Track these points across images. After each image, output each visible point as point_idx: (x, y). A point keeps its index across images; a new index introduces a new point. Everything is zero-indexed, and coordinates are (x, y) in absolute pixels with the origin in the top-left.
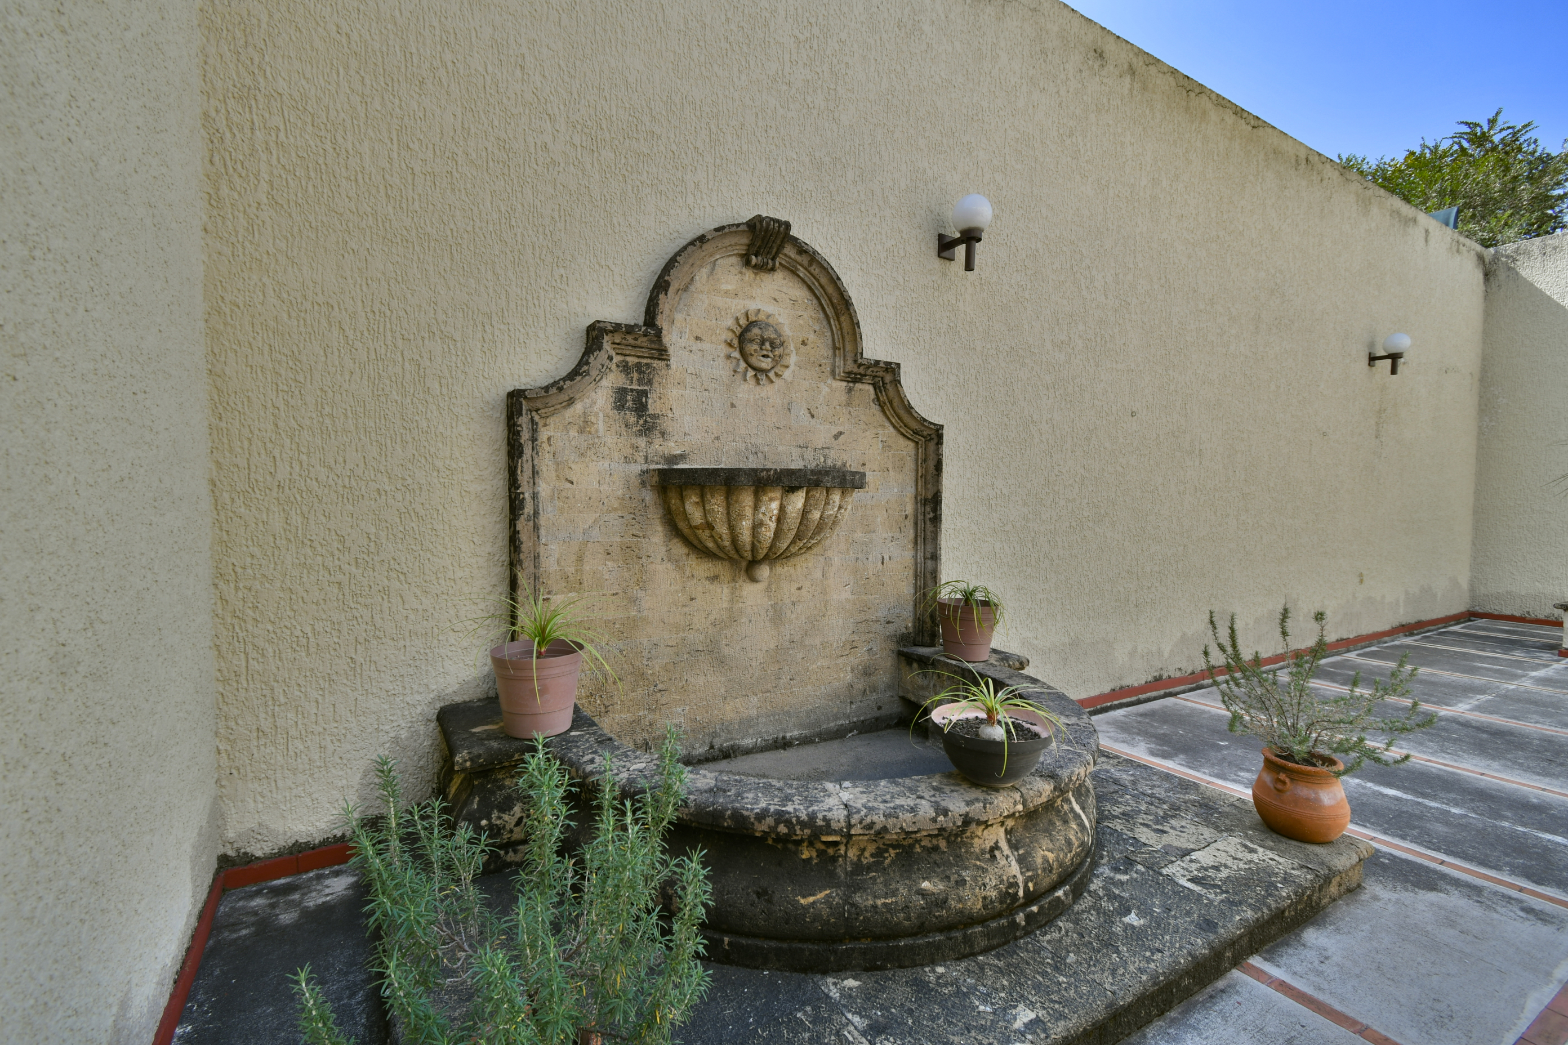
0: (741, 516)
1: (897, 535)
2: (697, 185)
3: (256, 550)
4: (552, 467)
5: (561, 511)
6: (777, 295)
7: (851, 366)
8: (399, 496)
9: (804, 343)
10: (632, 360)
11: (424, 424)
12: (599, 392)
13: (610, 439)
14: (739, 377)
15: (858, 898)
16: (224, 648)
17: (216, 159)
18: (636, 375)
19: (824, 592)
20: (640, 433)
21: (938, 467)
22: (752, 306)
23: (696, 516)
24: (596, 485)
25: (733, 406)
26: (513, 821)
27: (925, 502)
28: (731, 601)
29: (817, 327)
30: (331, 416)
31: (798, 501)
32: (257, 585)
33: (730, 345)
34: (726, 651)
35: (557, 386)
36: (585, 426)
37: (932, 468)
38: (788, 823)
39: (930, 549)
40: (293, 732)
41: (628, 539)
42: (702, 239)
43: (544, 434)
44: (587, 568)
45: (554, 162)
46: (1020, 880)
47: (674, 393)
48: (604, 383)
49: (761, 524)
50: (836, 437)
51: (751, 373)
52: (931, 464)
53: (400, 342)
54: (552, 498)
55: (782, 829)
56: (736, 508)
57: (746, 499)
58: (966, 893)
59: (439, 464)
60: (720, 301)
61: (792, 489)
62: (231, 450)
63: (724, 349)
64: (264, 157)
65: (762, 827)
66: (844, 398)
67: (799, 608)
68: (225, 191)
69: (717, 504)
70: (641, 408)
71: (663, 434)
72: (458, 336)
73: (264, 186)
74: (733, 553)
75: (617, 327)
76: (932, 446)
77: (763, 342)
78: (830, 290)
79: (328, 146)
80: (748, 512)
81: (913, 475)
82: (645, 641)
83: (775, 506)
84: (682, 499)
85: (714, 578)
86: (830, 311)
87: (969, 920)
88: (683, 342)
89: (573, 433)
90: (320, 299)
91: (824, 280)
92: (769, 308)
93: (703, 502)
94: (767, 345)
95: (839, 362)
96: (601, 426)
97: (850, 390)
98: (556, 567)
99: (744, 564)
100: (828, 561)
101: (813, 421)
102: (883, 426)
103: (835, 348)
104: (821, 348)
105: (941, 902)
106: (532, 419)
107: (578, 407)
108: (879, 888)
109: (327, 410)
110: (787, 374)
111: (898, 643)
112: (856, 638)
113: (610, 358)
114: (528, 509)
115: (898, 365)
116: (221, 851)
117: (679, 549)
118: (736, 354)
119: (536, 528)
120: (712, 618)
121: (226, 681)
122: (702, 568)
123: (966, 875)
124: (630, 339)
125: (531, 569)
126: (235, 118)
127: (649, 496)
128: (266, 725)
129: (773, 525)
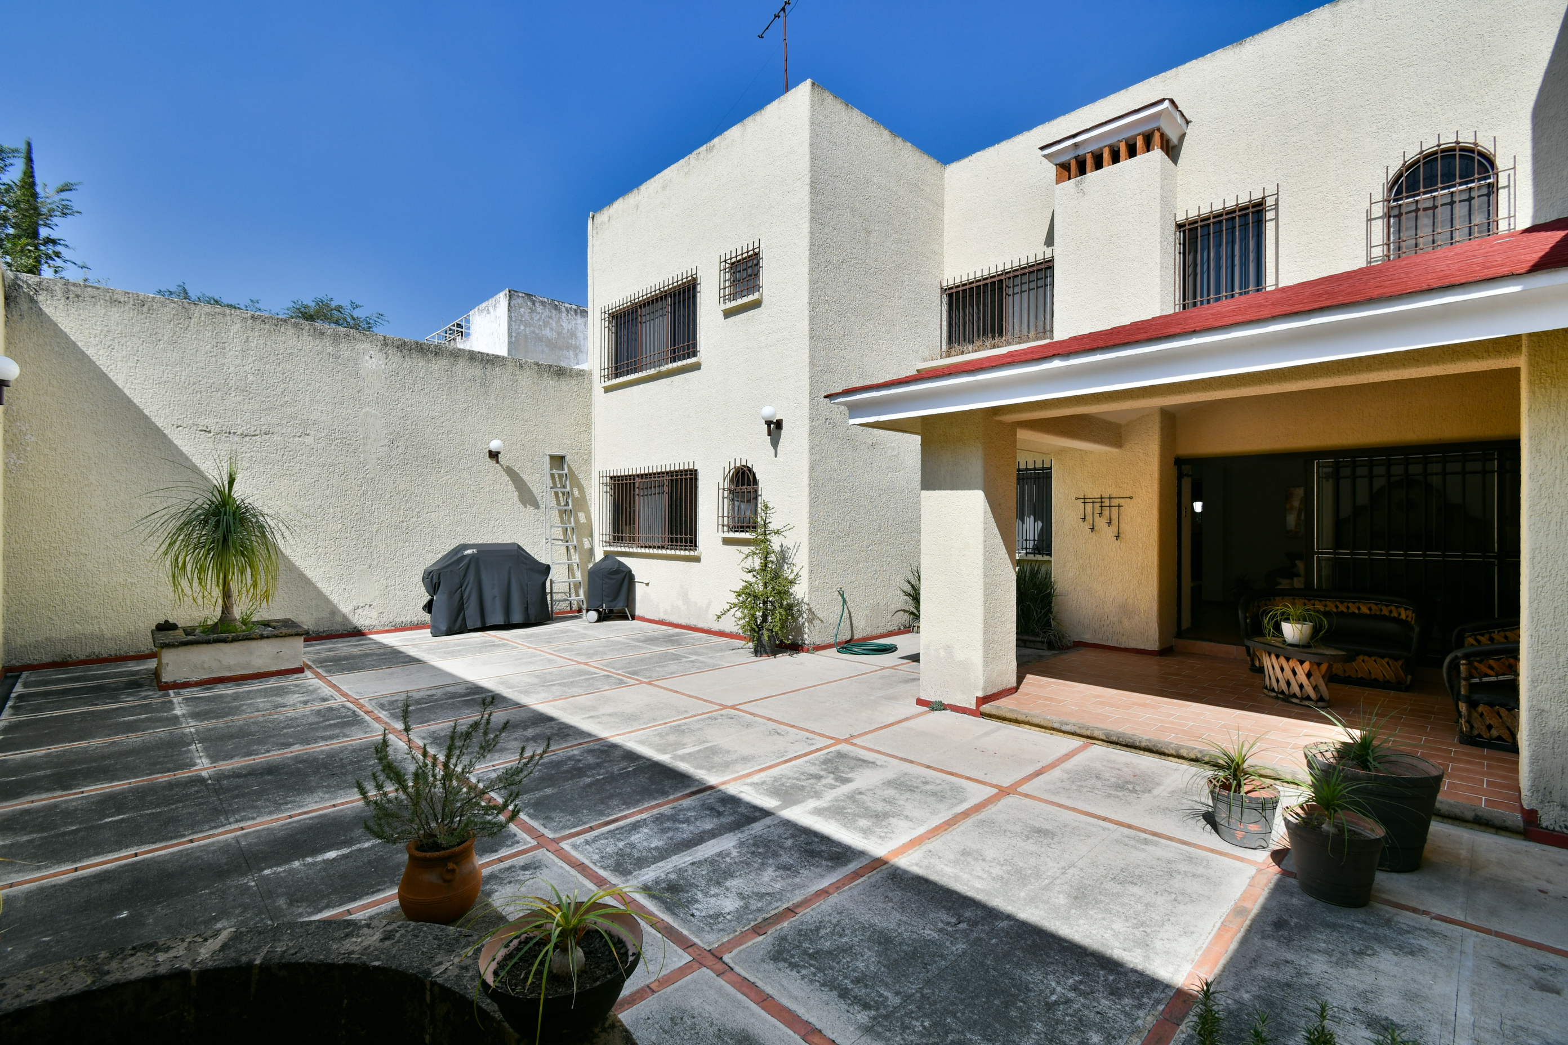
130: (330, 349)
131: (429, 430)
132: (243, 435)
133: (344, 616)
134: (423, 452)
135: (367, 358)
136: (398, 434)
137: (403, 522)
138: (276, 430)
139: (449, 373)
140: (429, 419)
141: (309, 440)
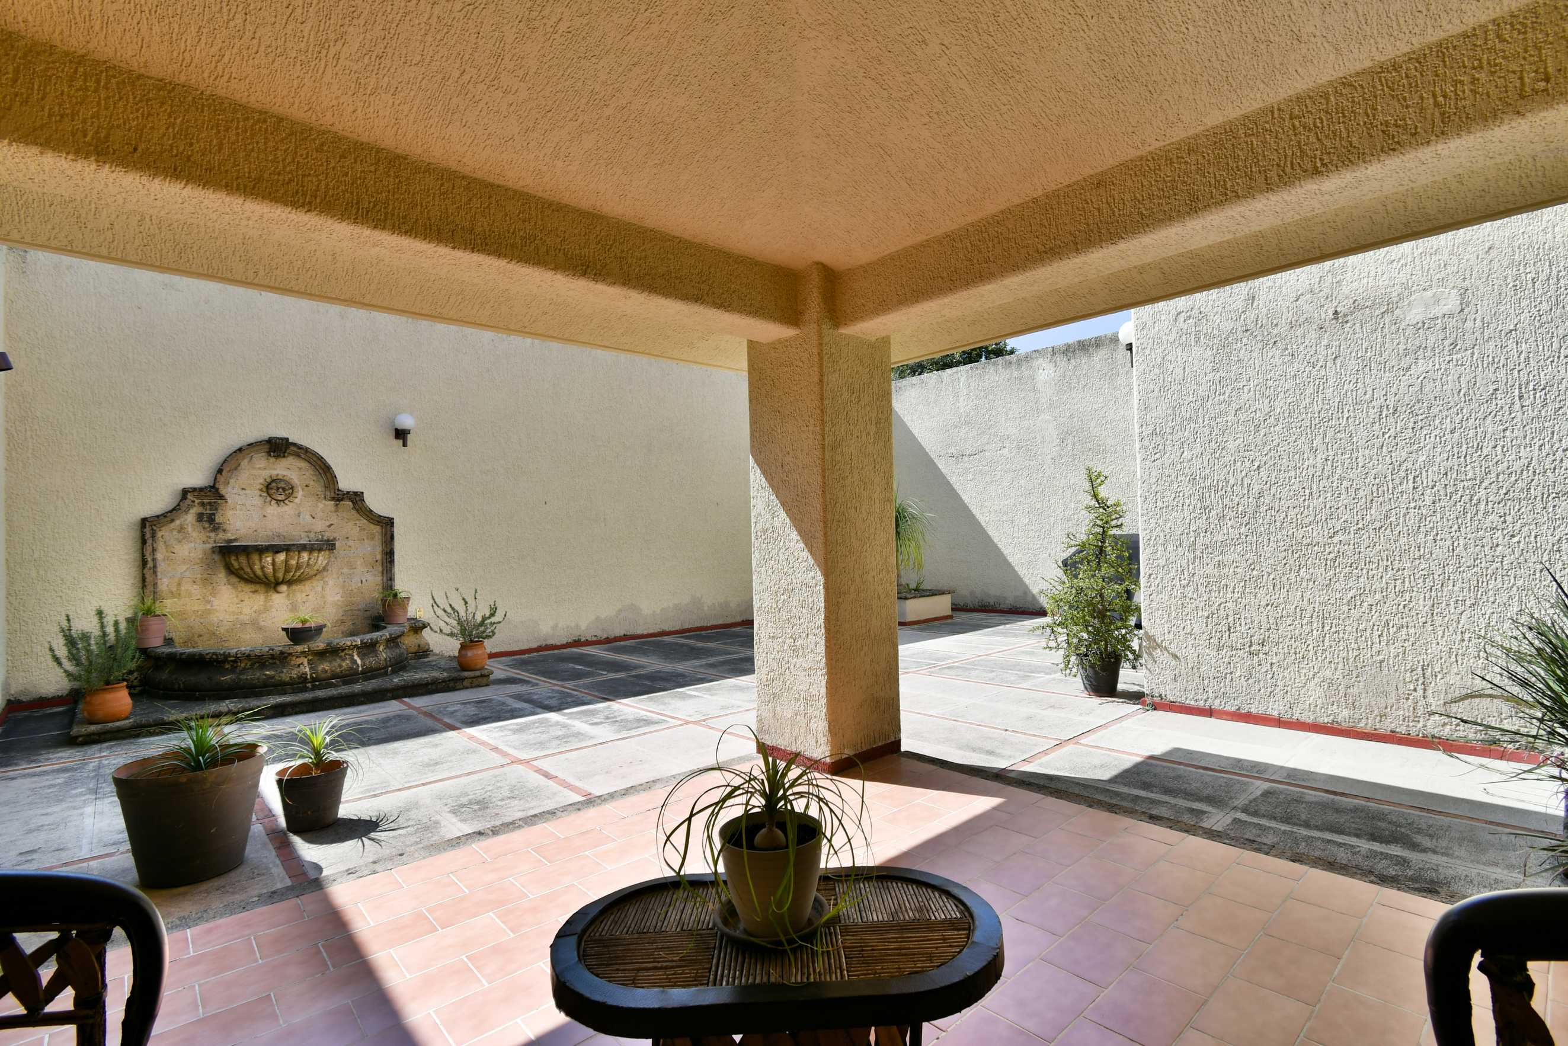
0: (254, 564)
1: (371, 569)
2: (242, 425)
3: (25, 585)
4: (164, 547)
5: (169, 565)
6: (289, 467)
7: (333, 495)
8: (88, 562)
9: (307, 486)
10: (205, 501)
11: (100, 533)
12: (189, 515)
13: (195, 534)
14: (267, 504)
15: (241, 677)
16: (11, 621)
17: (11, 444)
18: (208, 507)
19: (323, 597)
20: (211, 531)
21: (392, 537)
22: (274, 473)
23: (236, 565)
24: (187, 554)
25: (264, 516)
26: (133, 678)
27: (387, 554)
28: (265, 601)
29: (315, 478)
30: (58, 533)
31: (281, 557)
32: (25, 598)
33: (261, 490)
34: (262, 624)
35: (164, 515)
36: (181, 529)
37: (389, 538)
38: (216, 655)
39: (389, 576)
40: (40, 654)
41: (205, 576)
42: (240, 450)
43: (159, 534)
44: (183, 588)
45: (164, 425)
46: (309, 673)
47: (230, 514)
48: (191, 511)
49: (264, 567)
50: (329, 526)
51: (274, 502)
52: (389, 536)
53: (89, 503)
54: (164, 560)
55: (214, 657)
56: (251, 561)
57: (255, 557)
58: (283, 675)
59: (108, 548)
60: (255, 472)
61: (277, 552)
62: (15, 548)
63: (259, 493)
64: (30, 440)
65: (208, 657)
66: (333, 509)
67: (307, 604)
68: (14, 454)
69: (243, 560)
70: (211, 519)
71: (224, 531)
72: (116, 498)
73: (30, 451)
74: (265, 580)
75: (194, 490)
76: (388, 527)
77: (278, 489)
78: (319, 462)
79: (58, 433)
80: (257, 562)
81: (380, 541)
82: (215, 619)
83: (269, 559)
84: (230, 558)
85: (255, 592)
86: (321, 471)
87: (285, 684)
88: (235, 491)
89: (175, 533)
90: (54, 489)
91: (315, 459)
92: (285, 473)
93: (237, 559)
94: (281, 490)
95: (328, 493)
96: (190, 529)
97: (337, 505)
98: (166, 588)
99: (273, 585)
100: (326, 583)
101: (314, 520)
102: (360, 520)
103: (326, 487)
104: (318, 487)
105: (273, 677)
106: (152, 529)
107: (178, 522)
108: (250, 673)
109: (56, 530)
110: (297, 500)
111: (373, 620)
112: (345, 618)
113: (194, 502)
114: (150, 564)
115: (362, 493)
116: (8, 698)
117: (234, 579)
118: (265, 494)
119: (155, 572)
120: (254, 609)
121: (11, 634)
122: (248, 588)
123: (284, 671)
124: (202, 493)
125: (152, 588)
126: (18, 428)
127: (217, 557)
128: (28, 650)
129: (271, 567)
130: (1016, 374)
131: (1093, 424)
132: (970, 455)
133: (1033, 596)
134: (1089, 445)
135: (1041, 371)
136: (1067, 432)
137: (1074, 514)
138: (986, 448)
139: (1110, 360)
140: (1093, 412)
141: (1005, 451)
